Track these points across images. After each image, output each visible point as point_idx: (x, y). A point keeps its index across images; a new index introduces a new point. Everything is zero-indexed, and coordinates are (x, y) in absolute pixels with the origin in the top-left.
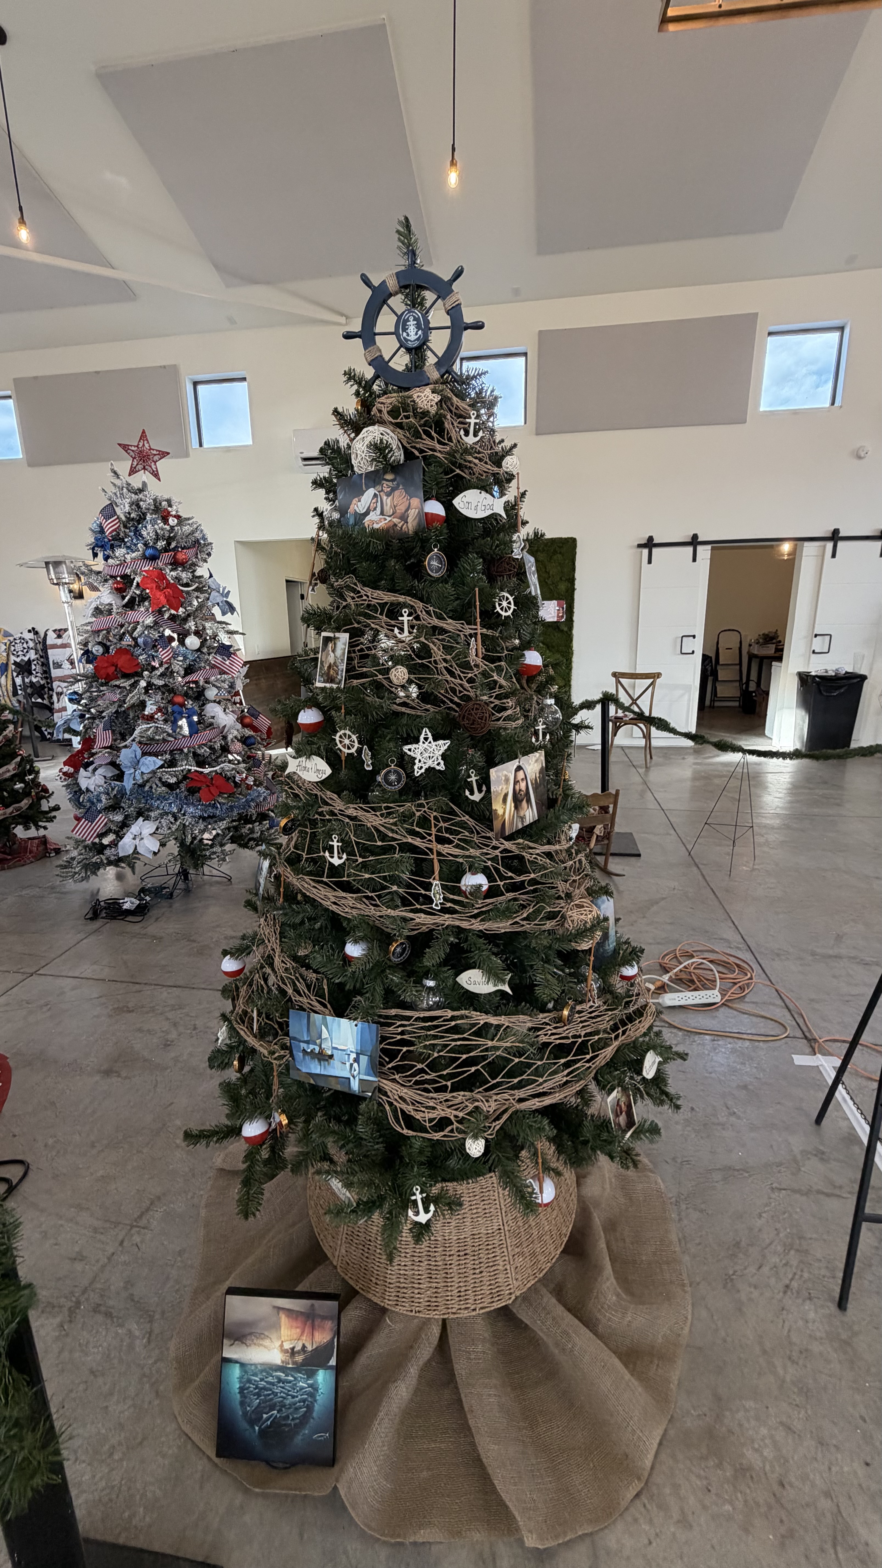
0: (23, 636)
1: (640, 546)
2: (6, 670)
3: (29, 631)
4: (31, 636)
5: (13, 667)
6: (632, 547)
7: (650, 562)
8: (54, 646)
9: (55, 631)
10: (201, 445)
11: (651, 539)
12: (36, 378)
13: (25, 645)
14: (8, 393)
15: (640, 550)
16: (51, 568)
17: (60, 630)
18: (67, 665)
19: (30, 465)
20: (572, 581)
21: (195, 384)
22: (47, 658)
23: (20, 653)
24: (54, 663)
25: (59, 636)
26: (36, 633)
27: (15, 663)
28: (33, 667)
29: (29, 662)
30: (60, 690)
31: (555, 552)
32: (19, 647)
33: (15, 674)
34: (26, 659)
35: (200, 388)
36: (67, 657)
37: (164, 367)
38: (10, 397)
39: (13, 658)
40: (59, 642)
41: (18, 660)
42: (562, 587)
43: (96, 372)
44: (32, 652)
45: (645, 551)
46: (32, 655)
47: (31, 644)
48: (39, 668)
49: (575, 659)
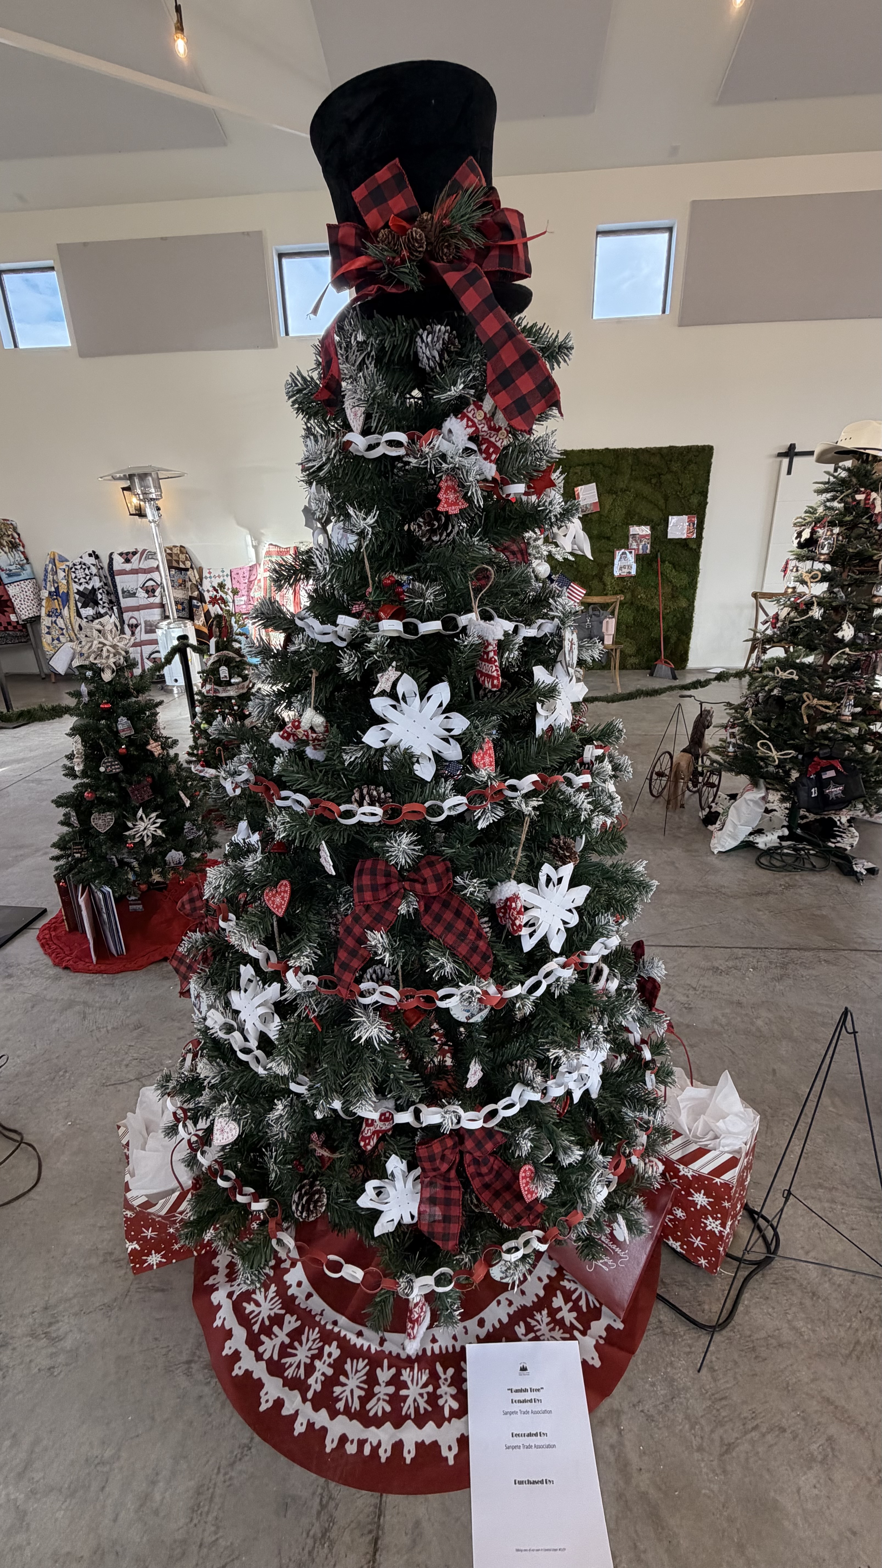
0: (83, 561)
1: (780, 455)
2: (68, 601)
3: (90, 555)
4: (92, 560)
5: (77, 597)
6: (771, 456)
7: (789, 472)
8: (123, 572)
9: (121, 554)
10: (287, 334)
11: (792, 447)
12: (85, 244)
13: (87, 572)
14: (49, 263)
15: (779, 459)
16: (136, 480)
17: (127, 554)
18: (142, 594)
19: (82, 355)
20: (704, 494)
21: (281, 256)
22: (115, 586)
23: (82, 580)
24: (123, 592)
25: (128, 561)
26: (97, 557)
27: (79, 592)
28: (100, 597)
29: (94, 590)
30: (133, 621)
31: (690, 461)
32: (80, 574)
33: (79, 605)
34: (90, 587)
35: (285, 261)
36: (140, 584)
37: (248, 234)
38: (52, 268)
39: (75, 587)
40: (128, 567)
41: (81, 588)
42: (695, 500)
43: (162, 238)
44: (97, 579)
45: (786, 461)
46: (96, 583)
47: (94, 570)
48: (105, 598)
49: (700, 579)
